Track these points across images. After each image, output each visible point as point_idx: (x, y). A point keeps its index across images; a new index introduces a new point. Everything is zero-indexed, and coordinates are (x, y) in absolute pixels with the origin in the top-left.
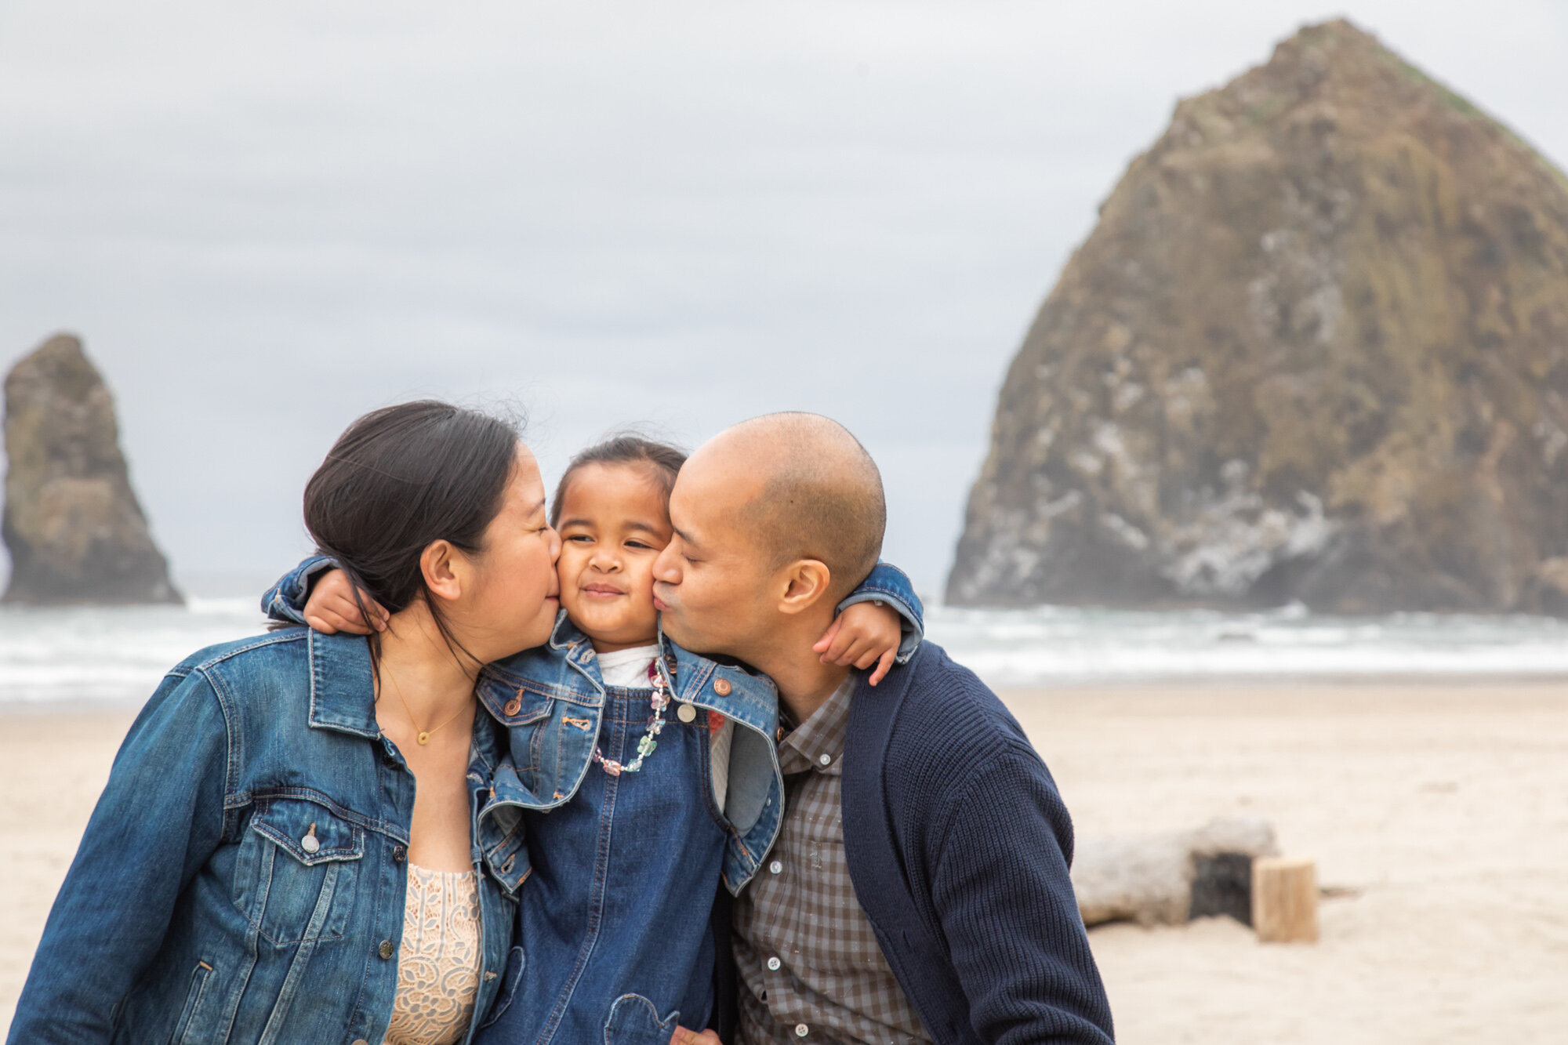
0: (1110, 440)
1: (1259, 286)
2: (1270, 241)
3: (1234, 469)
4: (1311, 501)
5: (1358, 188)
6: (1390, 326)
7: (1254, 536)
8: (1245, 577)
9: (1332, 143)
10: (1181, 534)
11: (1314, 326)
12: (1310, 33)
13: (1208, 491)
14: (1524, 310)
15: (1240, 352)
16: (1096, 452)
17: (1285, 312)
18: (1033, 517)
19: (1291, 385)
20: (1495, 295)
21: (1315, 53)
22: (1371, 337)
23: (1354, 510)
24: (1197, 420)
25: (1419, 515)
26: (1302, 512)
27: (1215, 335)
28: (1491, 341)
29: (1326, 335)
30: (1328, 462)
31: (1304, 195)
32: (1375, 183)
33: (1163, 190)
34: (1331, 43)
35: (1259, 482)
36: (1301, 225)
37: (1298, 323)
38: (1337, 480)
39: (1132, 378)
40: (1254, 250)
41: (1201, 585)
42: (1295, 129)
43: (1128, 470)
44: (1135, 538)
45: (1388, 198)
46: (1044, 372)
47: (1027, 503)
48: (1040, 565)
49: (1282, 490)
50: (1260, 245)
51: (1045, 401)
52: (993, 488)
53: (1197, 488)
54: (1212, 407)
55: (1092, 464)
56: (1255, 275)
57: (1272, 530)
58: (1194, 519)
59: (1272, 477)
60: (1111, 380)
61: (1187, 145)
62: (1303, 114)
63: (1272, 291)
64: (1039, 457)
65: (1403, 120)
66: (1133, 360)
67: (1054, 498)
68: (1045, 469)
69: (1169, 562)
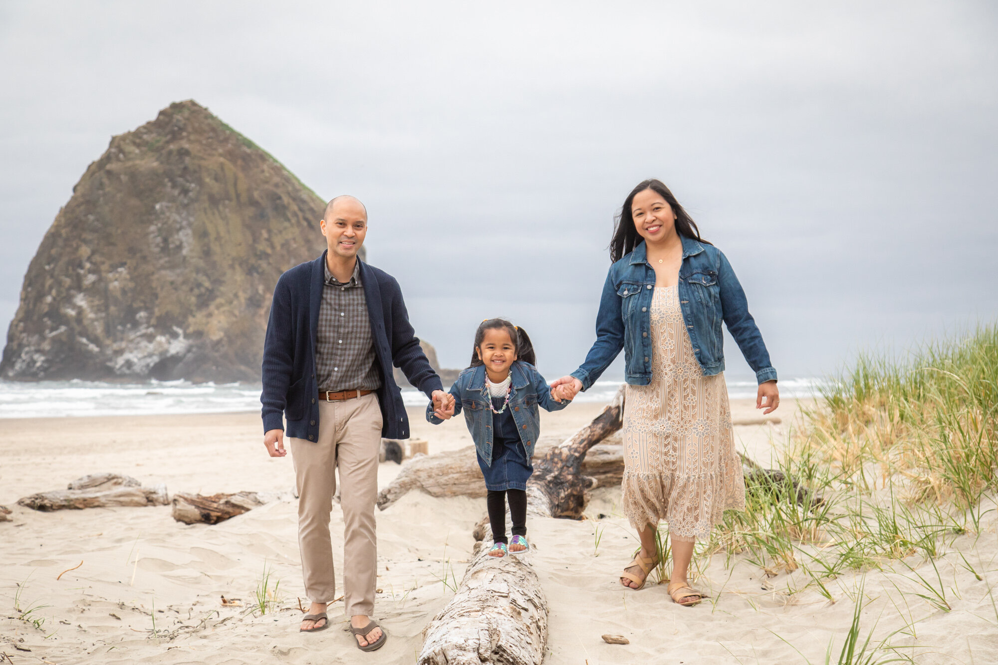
0: (80, 300)
1: (153, 228)
2: (158, 206)
3: (142, 314)
4: (180, 331)
5: (200, 182)
6: (215, 248)
7: (151, 347)
8: (148, 365)
9: (187, 160)
10: (115, 346)
11: (180, 247)
12: (176, 107)
13: (129, 326)
14: (278, 241)
15: (144, 258)
16: (74, 306)
17: (165, 240)
18: (43, 338)
19: (169, 275)
20: (265, 235)
21: (179, 118)
22: (207, 253)
23: (199, 334)
24: (124, 291)
25: (230, 338)
26: (175, 336)
27: (132, 251)
28: (264, 255)
29: (185, 252)
30: (188, 312)
31: (174, 186)
32: (208, 180)
33: (105, 181)
34: (186, 113)
35: (153, 322)
36: (173, 200)
37: (171, 246)
38: (191, 320)
39: (90, 271)
40: (151, 211)
41: (126, 370)
42: (170, 153)
44: (93, 348)
45: (215, 187)
46: (47, 267)
47: (40, 331)
48: (46, 361)
49: (165, 325)
50: (153, 207)
51: (49, 282)
52: (22, 324)
53: (124, 325)
54: (131, 285)
55: (72, 313)
56: (151, 222)
57: (160, 343)
58: (122, 340)
59: (159, 318)
60: (82, 272)
61: (118, 160)
62: (172, 147)
63: (159, 230)
64: (46, 309)
65: (220, 151)
66: (91, 263)
67: (53, 329)
68: (47, 314)
69: (110, 360)
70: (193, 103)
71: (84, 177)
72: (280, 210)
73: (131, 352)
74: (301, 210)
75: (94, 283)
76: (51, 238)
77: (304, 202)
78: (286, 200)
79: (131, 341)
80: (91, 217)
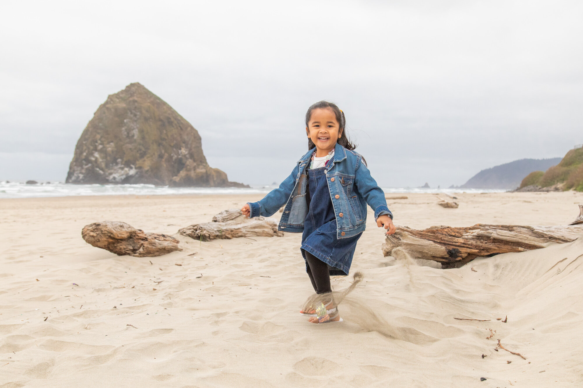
0: (97, 155)
1: (123, 129)
2: (125, 121)
3: (119, 160)
4: (133, 166)
5: (141, 112)
6: (147, 136)
7: (123, 172)
8: (121, 179)
9: (136, 104)
10: (109, 171)
11: (133, 136)
12: (132, 85)
13: (114, 164)
14: (169, 134)
15: (120, 140)
16: (94, 157)
17: (128, 133)
18: (82, 168)
19: (130, 146)
20: (165, 132)
21: (133, 89)
23: (140, 168)
24: (113, 152)
25: (152, 169)
26: (131, 168)
27: (116, 137)
28: (164, 139)
29: (135, 137)
30: (136, 159)
31: (131, 113)
32: (144, 112)
33: (106, 111)
34: (136, 87)
35: (123, 163)
36: (131, 118)
37: (130, 135)
38: (137, 162)
39: (100, 144)
41: (113, 181)
42: (130, 101)
43: (100, 160)
44: (101, 172)
45: (146, 114)
46: (84, 142)
47: (81, 166)
48: (84, 177)
49: (128, 164)
50: (123, 121)
51: (85, 148)
52: (74, 163)
53: (112, 164)
54: (115, 149)
55: (93, 159)
56: (123, 127)
57: (126, 171)
58: (112, 169)
59: (126, 162)
60: (97, 144)
61: (110, 103)
62: (131, 99)
63: (126, 129)
64: (83, 157)
65: (148, 101)
66: (101, 141)
67: (86, 165)
68: (85, 160)
69: (107, 176)
70: (138, 83)
71: (98, 110)
72: (170, 123)
73: (115, 173)
74: (178, 123)
75: (101, 149)
76: (86, 132)
77: (179, 120)
78: (172, 119)
79: (115, 170)
80: (101, 124)
